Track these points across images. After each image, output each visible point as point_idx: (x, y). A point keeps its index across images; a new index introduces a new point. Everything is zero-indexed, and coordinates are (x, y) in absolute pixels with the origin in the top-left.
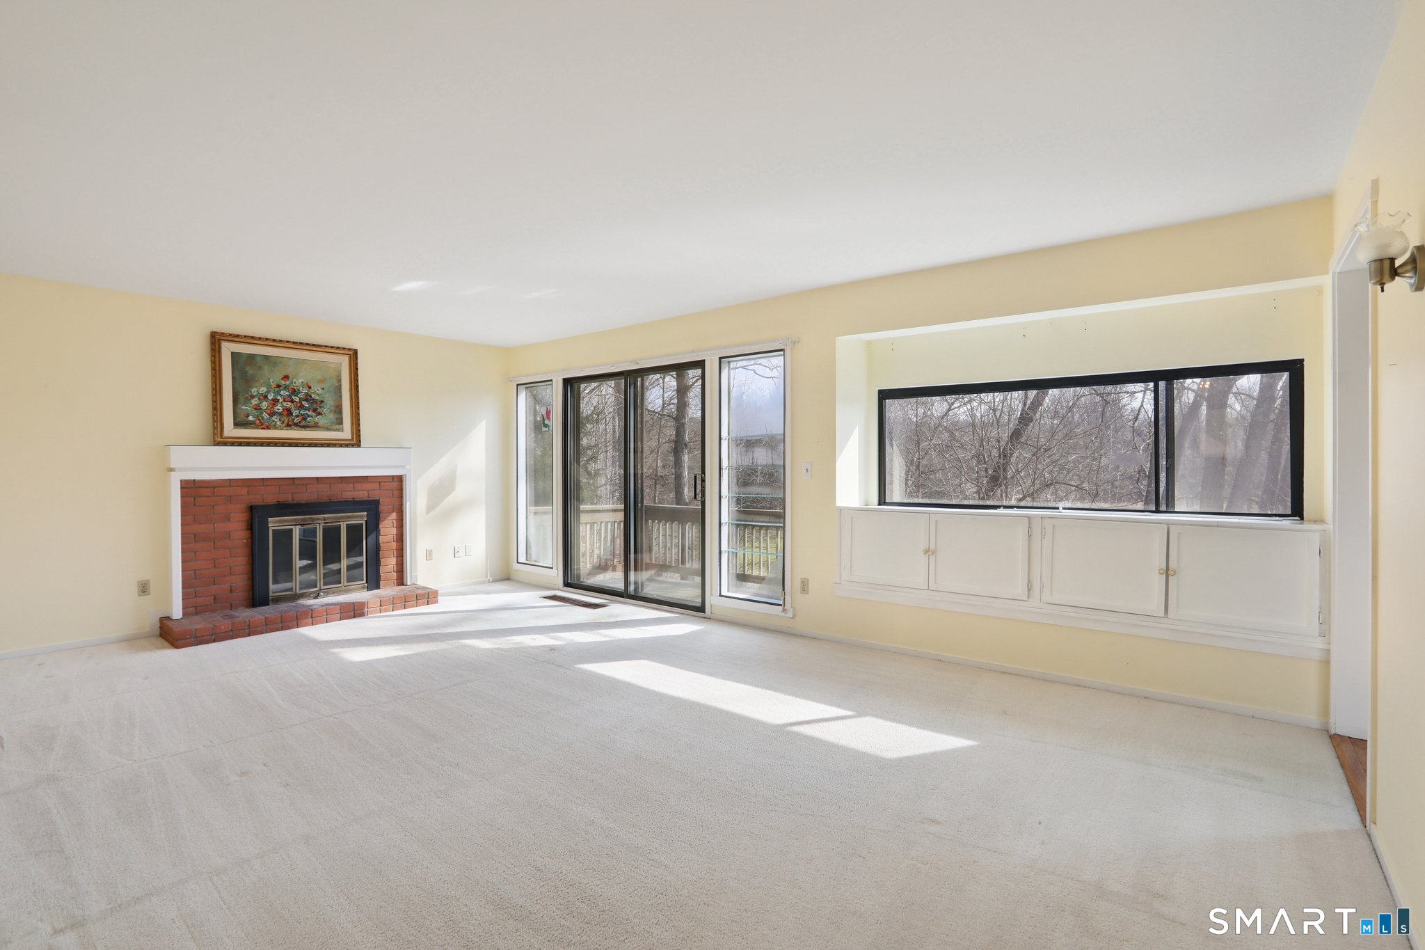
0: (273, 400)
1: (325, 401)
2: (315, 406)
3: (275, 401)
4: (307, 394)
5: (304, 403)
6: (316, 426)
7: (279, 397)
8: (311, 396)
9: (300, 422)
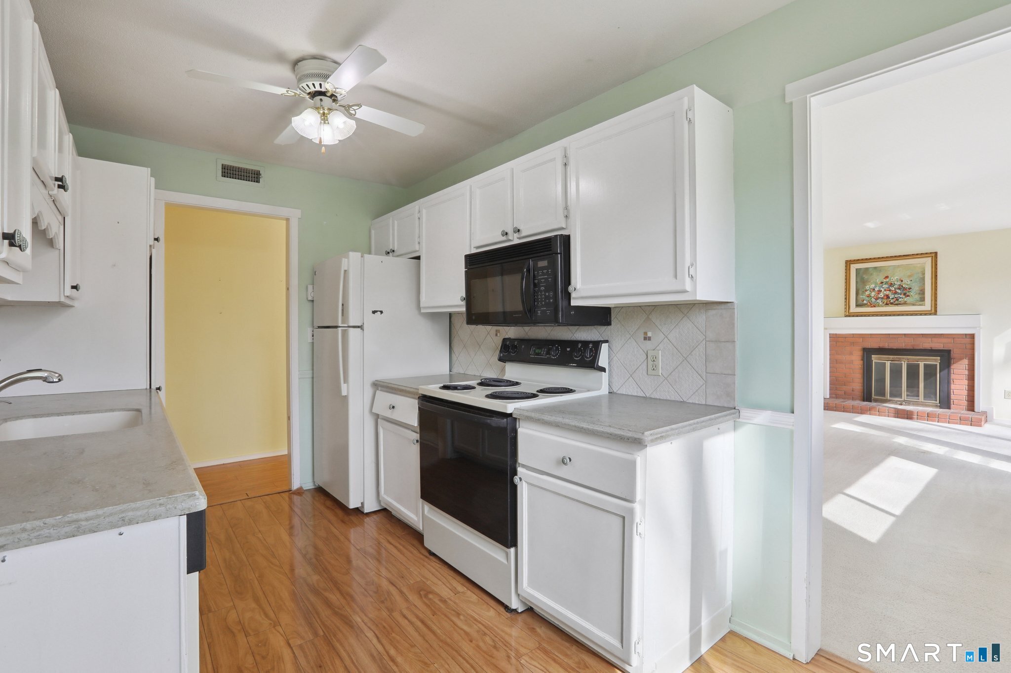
0: (878, 291)
1: (912, 288)
2: (905, 292)
3: (880, 291)
4: (900, 285)
5: (897, 290)
6: (905, 303)
7: (882, 289)
8: (902, 286)
9: (894, 302)
